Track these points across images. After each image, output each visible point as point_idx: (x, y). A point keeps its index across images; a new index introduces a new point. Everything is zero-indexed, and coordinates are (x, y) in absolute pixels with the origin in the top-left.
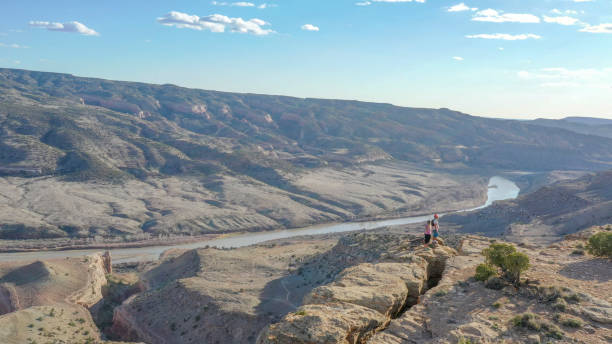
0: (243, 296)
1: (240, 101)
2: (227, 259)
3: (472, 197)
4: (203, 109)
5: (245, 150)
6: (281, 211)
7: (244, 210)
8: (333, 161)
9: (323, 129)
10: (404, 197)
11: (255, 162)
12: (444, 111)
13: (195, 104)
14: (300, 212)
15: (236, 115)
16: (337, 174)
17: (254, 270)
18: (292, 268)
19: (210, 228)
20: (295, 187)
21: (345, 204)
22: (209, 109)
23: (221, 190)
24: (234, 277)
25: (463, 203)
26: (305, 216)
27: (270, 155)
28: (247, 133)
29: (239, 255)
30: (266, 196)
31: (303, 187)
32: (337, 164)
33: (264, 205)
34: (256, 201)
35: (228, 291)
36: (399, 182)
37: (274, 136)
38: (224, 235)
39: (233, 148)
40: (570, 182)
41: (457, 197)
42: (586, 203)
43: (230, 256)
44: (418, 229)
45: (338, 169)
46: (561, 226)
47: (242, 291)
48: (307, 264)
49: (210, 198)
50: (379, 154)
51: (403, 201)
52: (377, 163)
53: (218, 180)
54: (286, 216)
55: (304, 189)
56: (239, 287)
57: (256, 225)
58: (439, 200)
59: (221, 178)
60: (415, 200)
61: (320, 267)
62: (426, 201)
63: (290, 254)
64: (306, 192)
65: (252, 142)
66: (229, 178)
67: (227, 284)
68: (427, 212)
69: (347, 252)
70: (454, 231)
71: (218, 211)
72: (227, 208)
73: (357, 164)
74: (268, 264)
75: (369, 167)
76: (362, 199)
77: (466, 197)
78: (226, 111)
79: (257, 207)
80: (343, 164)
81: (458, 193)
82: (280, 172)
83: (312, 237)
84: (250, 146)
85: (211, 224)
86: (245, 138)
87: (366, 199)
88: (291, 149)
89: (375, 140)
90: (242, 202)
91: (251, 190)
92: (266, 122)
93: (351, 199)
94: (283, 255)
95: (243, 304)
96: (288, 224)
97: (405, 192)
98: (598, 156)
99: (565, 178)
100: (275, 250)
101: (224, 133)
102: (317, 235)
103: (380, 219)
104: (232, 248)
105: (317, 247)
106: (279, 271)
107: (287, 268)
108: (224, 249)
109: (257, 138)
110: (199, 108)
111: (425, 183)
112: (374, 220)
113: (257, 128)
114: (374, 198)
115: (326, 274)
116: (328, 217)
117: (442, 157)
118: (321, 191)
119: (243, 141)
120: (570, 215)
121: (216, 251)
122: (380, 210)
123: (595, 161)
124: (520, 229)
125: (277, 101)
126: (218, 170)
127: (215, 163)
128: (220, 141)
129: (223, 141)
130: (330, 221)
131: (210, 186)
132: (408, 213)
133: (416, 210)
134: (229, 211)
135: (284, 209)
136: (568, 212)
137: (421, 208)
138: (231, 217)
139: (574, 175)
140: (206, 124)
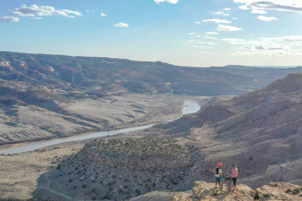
0: (18, 186)
1: (33, 59)
2: (9, 162)
3: (174, 112)
4: (8, 64)
5: (35, 89)
6: (56, 127)
7: (31, 127)
8: (92, 94)
9: (86, 74)
10: (134, 114)
11: (40, 96)
12: (159, 63)
13: (2, 61)
14: (68, 127)
15: (31, 68)
16: (94, 102)
17: (27, 168)
18: (54, 165)
19: (7, 141)
20: (66, 111)
21: (98, 121)
22: (12, 64)
23: (17, 115)
24: (12, 174)
25: (168, 116)
26: (72, 129)
27: (52, 91)
28: (37, 79)
29: (19, 158)
30: (47, 118)
31: (71, 111)
32: (94, 96)
33: (45, 123)
34: (39, 122)
35: (6, 184)
36: (133, 105)
37: (55, 80)
38: (16, 145)
39: (27, 89)
40: (226, 101)
41: (165, 113)
42: (233, 114)
43: (13, 160)
44: (139, 134)
45: (95, 99)
46: (218, 128)
47: (16, 183)
48: (63, 161)
49: (8, 121)
50: (120, 89)
51: (133, 117)
52: (119, 95)
53: (14, 109)
54: (59, 130)
55: (72, 112)
56: (14, 181)
57: (38, 137)
58: (154, 116)
59: (16, 108)
60: (141, 115)
61: (72, 163)
62: (147, 116)
63: (54, 156)
64: (74, 114)
65: (40, 84)
66: (22, 107)
67: (7, 179)
68: (147, 123)
69: (89, 152)
70: (160, 134)
71: (12, 129)
72: (20, 127)
73: (107, 95)
74: (38, 163)
75: (114, 97)
76: (108, 117)
77: (170, 113)
78: (23, 65)
79: (41, 125)
80: (98, 96)
81: (166, 111)
82: (56, 102)
83: (75, 142)
84: (39, 87)
85: (8, 138)
86: (35, 82)
87: (111, 117)
88: (66, 87)
89: (118, 81)
90: (30, 123)
91: (37, 114)
92: (50, 71)
93: (102, 117)
94: (49, 156)
95: (16, 193)
96: (60, 135)
97: (135, 111)
98: (242, 87)
99: (225, 99)
100: (44, 153)
101: (21, 79)
102: (79, 141)
103: (119, 128)
104: (14, 154)
105: (73, 150)
106: (45, 167)
107: (51, 165)
108: (9, 155)
109: (44, 81)
110: (5, 63)
111: (147, 105)
112: (116, 129)
113: (44, 75)
114: (116, 116)
115: (75, 167)
116: (86, 129)
117: (158, 89)
118: (82, 113)
119: (34, 83)
120: (223, 121)
121: (3, 157)
122: (119, 123)
123: (240, 89)
124: (196, 131)
125: (57, 58)
126: (15, 103)
127: (13, 99)
128: (19, 84)
129: (20, 84)
130: (87, 131)
131: (9, 113)
132: (136, 124)
133: (142, 121)
134: (20, 129)
135: (58, 125)
136: (222, 119)
137: (144, 120)
138: (21, 132)
139: (229, 98)
140: (10, 73)
